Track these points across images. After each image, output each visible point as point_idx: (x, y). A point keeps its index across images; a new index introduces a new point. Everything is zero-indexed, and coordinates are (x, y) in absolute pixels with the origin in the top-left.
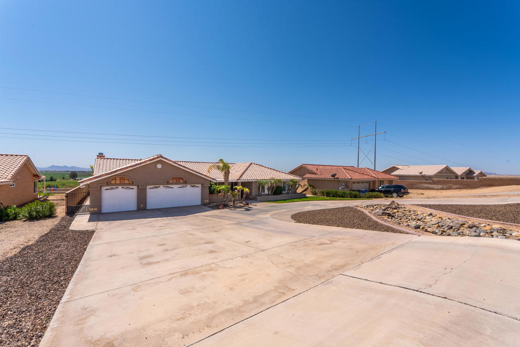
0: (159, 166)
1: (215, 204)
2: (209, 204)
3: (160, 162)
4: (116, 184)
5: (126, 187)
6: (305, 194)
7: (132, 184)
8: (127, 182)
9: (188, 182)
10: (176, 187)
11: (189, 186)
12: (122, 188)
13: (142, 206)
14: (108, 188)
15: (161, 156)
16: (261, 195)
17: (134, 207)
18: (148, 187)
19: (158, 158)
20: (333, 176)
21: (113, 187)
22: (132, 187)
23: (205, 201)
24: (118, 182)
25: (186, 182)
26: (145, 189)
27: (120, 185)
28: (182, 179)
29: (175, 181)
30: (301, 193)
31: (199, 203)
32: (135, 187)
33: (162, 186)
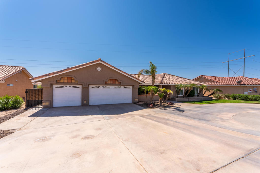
0: (99, 69)
1: (143, 103)
2: (138, 103)
3: (100, 65)
4: (64, 83)
5: (73, 86)
6: (212, 98)
7: (77, 84)
8: (73, 81)
9: (122, 84)
10: (112, 87)
11: (122, 87)
12: (70, 86)
13: (85, 102)
14: (58, 86)
15: (100, 60)
16: (178, 97)
17: (79, 103)
18: (91, 86)
19: (98, 61)
20: (239, 82)
21: (63, 85)
22: (77, 86)
23: (135, 100)
24: (66, 81)
25: (120, 84)
26: (88, 88)
27: (68, 83)
28: (117, 81)
29: (112, 83)
30: (208, 96)
31: (130, 101)
32: (80, 86)
33: (101, 86)
